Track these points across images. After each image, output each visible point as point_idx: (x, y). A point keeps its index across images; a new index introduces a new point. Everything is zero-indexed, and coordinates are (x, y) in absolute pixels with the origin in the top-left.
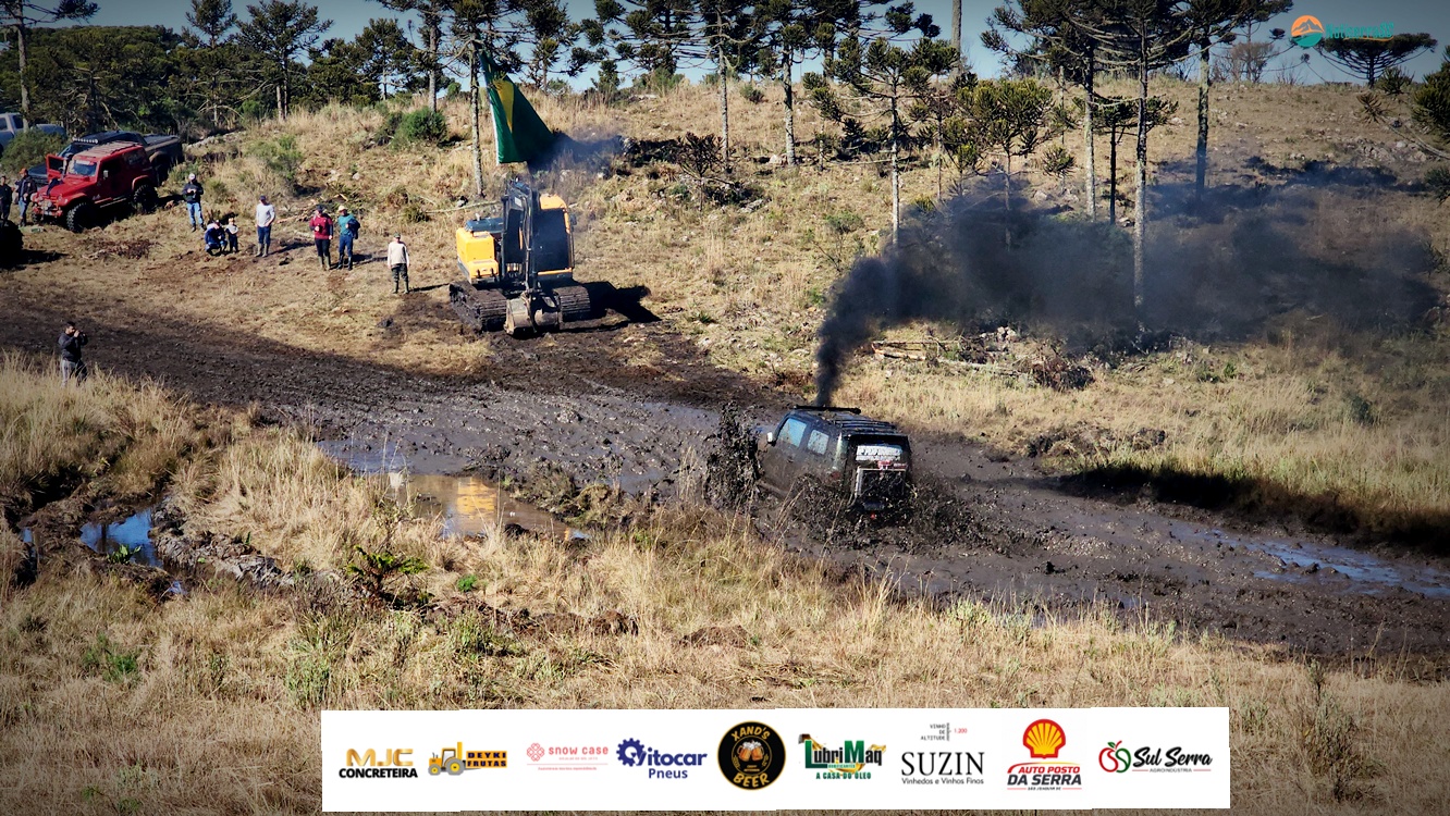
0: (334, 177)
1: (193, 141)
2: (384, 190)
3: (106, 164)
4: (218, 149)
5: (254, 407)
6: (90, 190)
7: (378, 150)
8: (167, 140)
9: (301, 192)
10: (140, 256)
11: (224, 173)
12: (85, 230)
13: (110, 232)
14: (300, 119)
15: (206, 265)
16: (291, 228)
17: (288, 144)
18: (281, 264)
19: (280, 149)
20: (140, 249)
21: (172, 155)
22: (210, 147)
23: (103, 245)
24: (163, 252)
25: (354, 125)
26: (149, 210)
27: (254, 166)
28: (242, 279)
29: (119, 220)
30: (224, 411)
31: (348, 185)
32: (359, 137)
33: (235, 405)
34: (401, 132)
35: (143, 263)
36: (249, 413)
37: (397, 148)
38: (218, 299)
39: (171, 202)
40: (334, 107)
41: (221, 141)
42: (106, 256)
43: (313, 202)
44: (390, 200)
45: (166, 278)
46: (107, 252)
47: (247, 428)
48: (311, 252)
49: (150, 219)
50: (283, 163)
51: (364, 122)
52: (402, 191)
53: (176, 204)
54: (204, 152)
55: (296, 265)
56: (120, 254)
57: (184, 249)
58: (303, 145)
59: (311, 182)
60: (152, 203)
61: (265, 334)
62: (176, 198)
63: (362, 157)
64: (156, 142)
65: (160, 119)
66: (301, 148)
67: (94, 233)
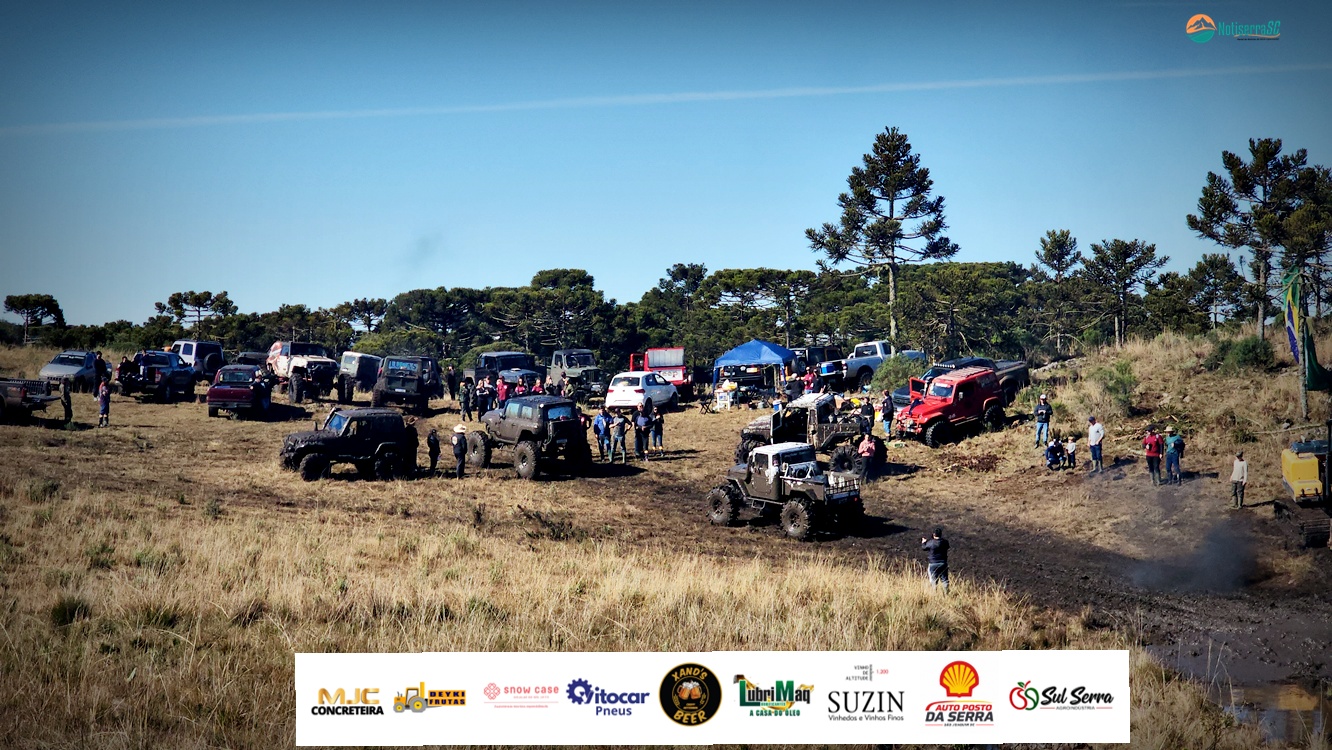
0: (1166, 399)
1: (1038, 366)
2: (1212, 413)
3: (961, 386)
4: (1060, 374)
5: (1087, 611)
6: (947, 410)
7: (1208, 376)
8: (1016, 365)
9: (1135, 413)
10: (988, 470)
11: (1065, 396)
12: (941, 445)
13: (963, 448)
14: (1135, 347)
15: (1046, 478)
16: (1125, 446)
17: (1124, 369)
18: (1115, 479)
19: (1117, 374)
20: (988, 464)
21: (1020, 379)
22: (1053, 371)
23: (956, 459)
24: (1009, 466)
25: (1185, 352)
26: (997, 428)
27: (1093, 389)
28: (1079, 492)
29: (971, 437)
30: (1059, 614)
31: (1179, 407)
32: (1191, 363)
33: (1071, 608)
34: (1230, 359)
35: (990, 476)
36: (1083, 616)
37: (1226, 374)
38: (1057, 510)
39: (1017, 422)
40: (1168, 335)
41: (1063, 366)
42: (958, 469)
43: (1146, 423)
44: (1219, 421)
45: (1010, 490)
46: (960, 466)
47: (1080, 630)
48: (1142, 468)
49: (998, 437)
50: (1118, 386)
51: (1195, 350)
52: (1230, 413)
53: (1022, 423)
54: (1048, 376)
55: (1129, 481)
56: (971, 468)
57: (1027, 464)
58: (1137, 370)
59: (1144, 404)
60: (1000, 422)
61: (1098, 543)
62: (1022, 417)
63: (1193, 382)
64: (1006, 367)
65: (1010, 346)
66: (1136, 373)
67: (949, 449)
